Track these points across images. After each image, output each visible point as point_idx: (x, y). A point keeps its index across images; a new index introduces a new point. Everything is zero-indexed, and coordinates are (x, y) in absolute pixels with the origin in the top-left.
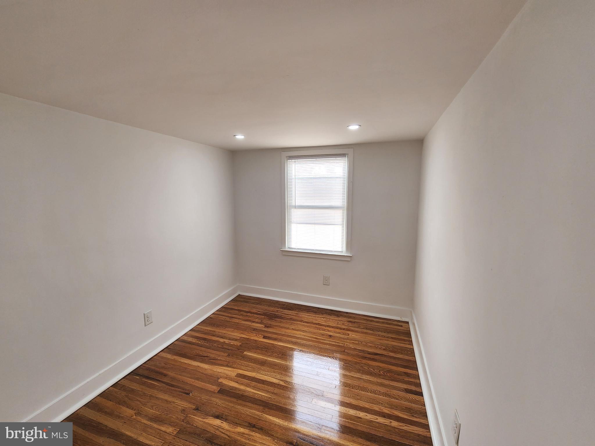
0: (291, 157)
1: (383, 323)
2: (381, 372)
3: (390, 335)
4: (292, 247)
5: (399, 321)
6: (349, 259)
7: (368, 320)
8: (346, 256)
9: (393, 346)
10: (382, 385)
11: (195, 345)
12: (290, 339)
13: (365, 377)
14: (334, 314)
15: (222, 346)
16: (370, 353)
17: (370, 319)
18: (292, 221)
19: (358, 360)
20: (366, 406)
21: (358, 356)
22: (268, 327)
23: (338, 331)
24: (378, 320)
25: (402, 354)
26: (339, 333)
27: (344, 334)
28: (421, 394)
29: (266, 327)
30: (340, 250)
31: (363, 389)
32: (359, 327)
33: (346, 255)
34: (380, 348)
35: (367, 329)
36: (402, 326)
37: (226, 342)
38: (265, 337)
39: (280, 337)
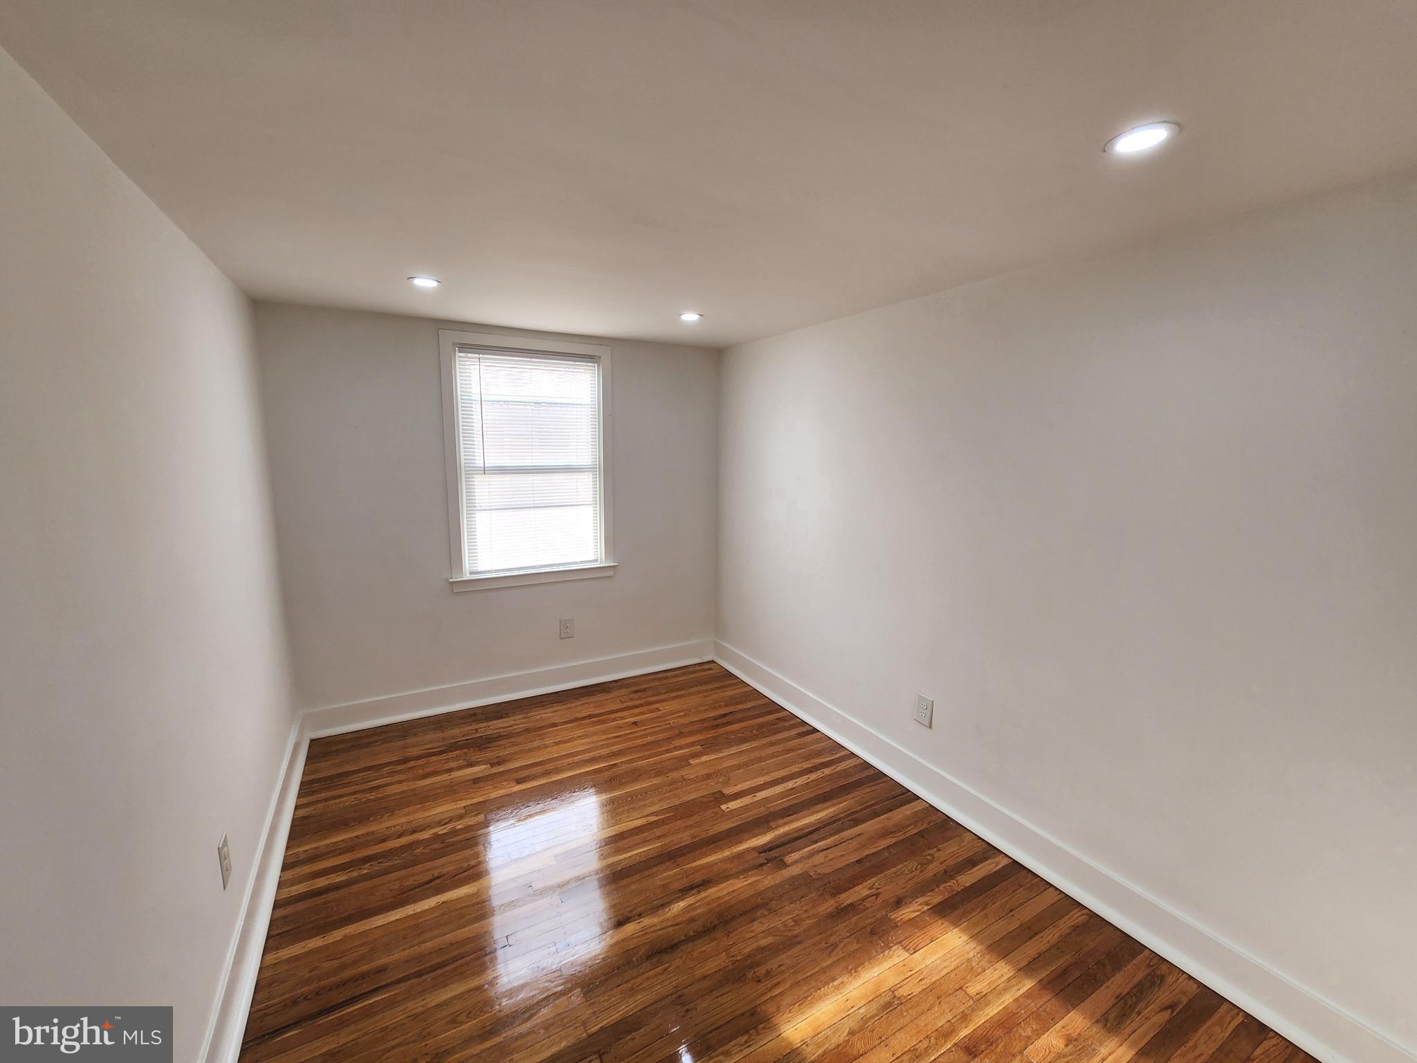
0: (466, 347)
1: (684, 674)
2: (754, 732)
3: (711, 686)
4: (480, 569)
5: (700, 664)
6: (610, 573)
7: (659, 679)
8: (608, 567)
9: (732, 697)
10: (772, 744)
11: (363, 881)
12: (576, 759)
13: (744, 747)
14: (600, 692)
15: (443, 842)
16: (715, 718)
17: (661, 675)
18: (476, 507)
19: (712, 733)
20: (785, 774)
21: (707, 729)
22: (499, 763)
23: (637, 711)
24: (671, 673)
25: (750, 701)
26: (643, 713)
27: (651, 711)
28: (815, 730)
29: (492, 765)
30: (592, 558)
31: (760, 759)
32: (659, 694)
33: (607, 565)
34: (720, 707)
35: (672, 691)
36: (711, 669)
37: (439, 833)
38: (519, 782)
39: (550, 766)
